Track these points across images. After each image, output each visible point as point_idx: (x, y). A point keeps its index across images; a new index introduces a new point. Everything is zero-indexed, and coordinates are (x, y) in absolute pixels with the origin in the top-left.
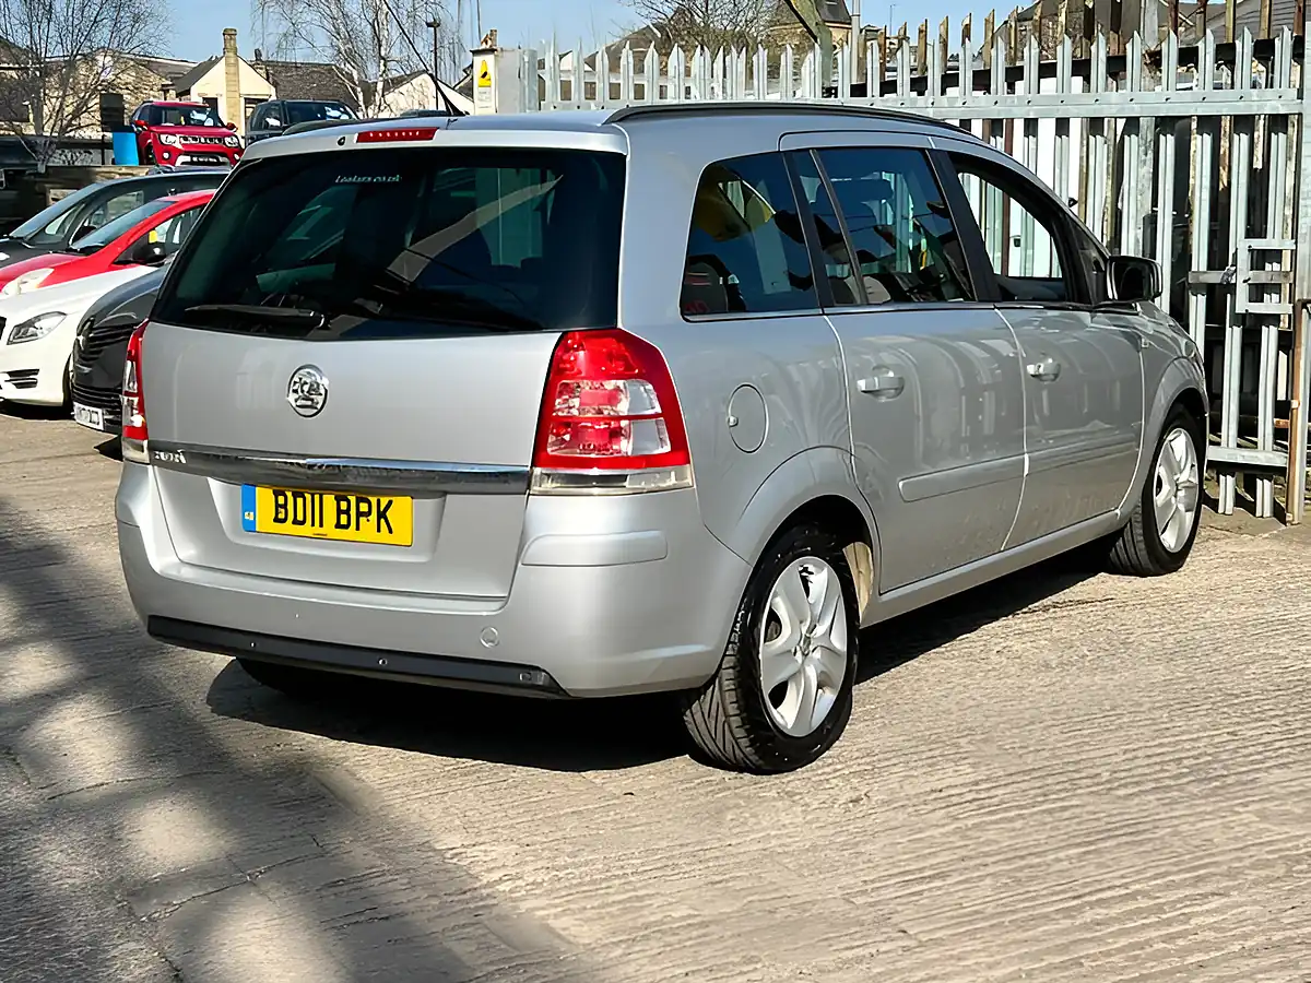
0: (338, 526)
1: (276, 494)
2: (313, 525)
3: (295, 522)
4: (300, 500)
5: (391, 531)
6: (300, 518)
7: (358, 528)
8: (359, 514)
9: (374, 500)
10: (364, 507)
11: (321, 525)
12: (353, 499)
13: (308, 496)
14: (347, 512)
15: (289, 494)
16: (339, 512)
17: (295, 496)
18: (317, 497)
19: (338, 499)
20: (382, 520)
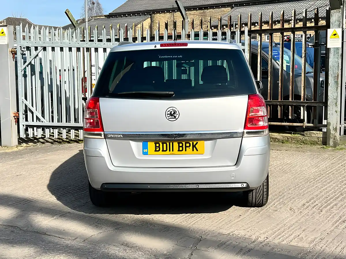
0: (179, 150)
1: (156, 144)
2: (170, 151)
3: (163, 151)
4: (165, 145)
5: (197, 150)
6: (165, 149)
7: (186, 151)
8: (186, 147)
9: (191, 143)
10: (188, 145)
11: (173, 151)
12: (184, 143)
13: (168, 143)
14: (182, 147)
15: (161, 143)
16: (179, 147)
17: (163, 144)
18: (171, 143)
19: (179, 144)
20: (194, 148)
